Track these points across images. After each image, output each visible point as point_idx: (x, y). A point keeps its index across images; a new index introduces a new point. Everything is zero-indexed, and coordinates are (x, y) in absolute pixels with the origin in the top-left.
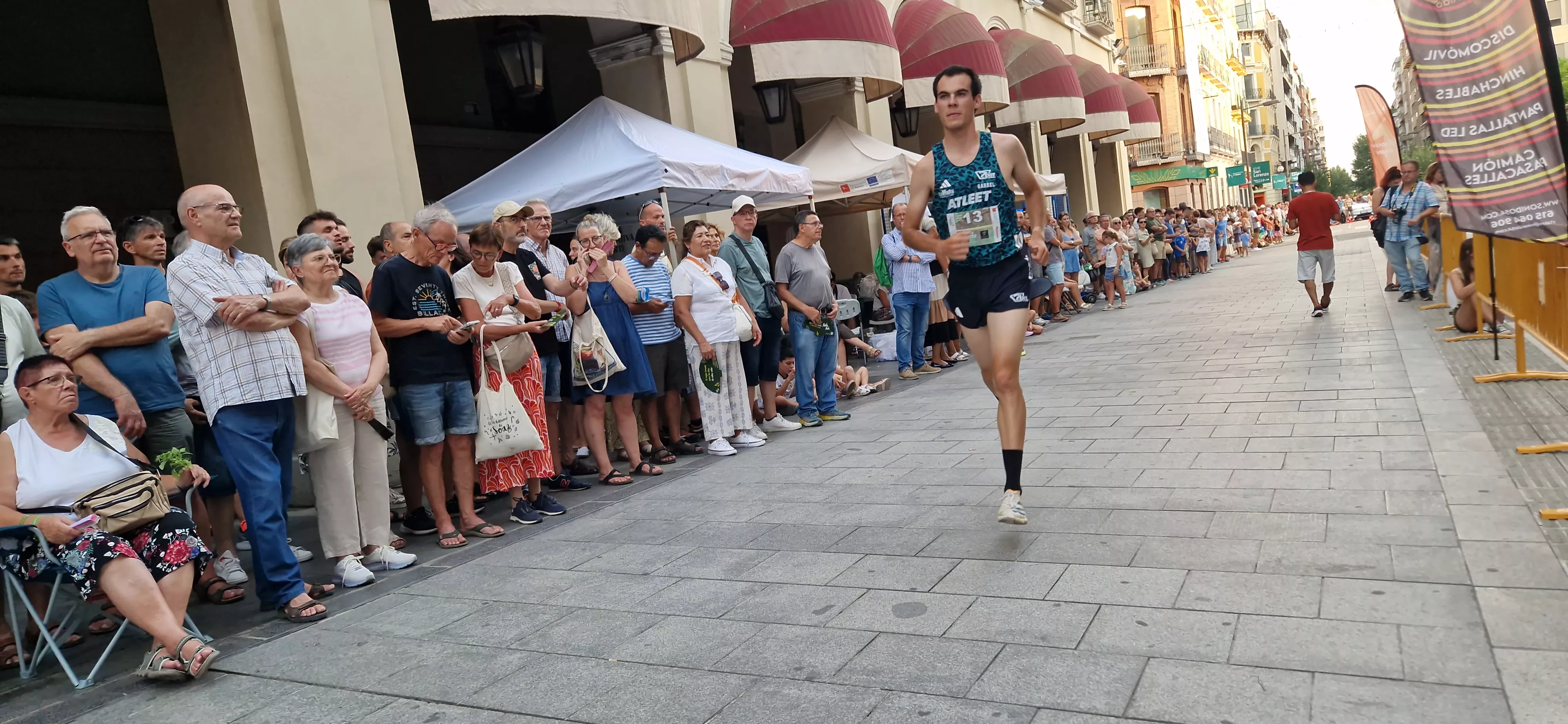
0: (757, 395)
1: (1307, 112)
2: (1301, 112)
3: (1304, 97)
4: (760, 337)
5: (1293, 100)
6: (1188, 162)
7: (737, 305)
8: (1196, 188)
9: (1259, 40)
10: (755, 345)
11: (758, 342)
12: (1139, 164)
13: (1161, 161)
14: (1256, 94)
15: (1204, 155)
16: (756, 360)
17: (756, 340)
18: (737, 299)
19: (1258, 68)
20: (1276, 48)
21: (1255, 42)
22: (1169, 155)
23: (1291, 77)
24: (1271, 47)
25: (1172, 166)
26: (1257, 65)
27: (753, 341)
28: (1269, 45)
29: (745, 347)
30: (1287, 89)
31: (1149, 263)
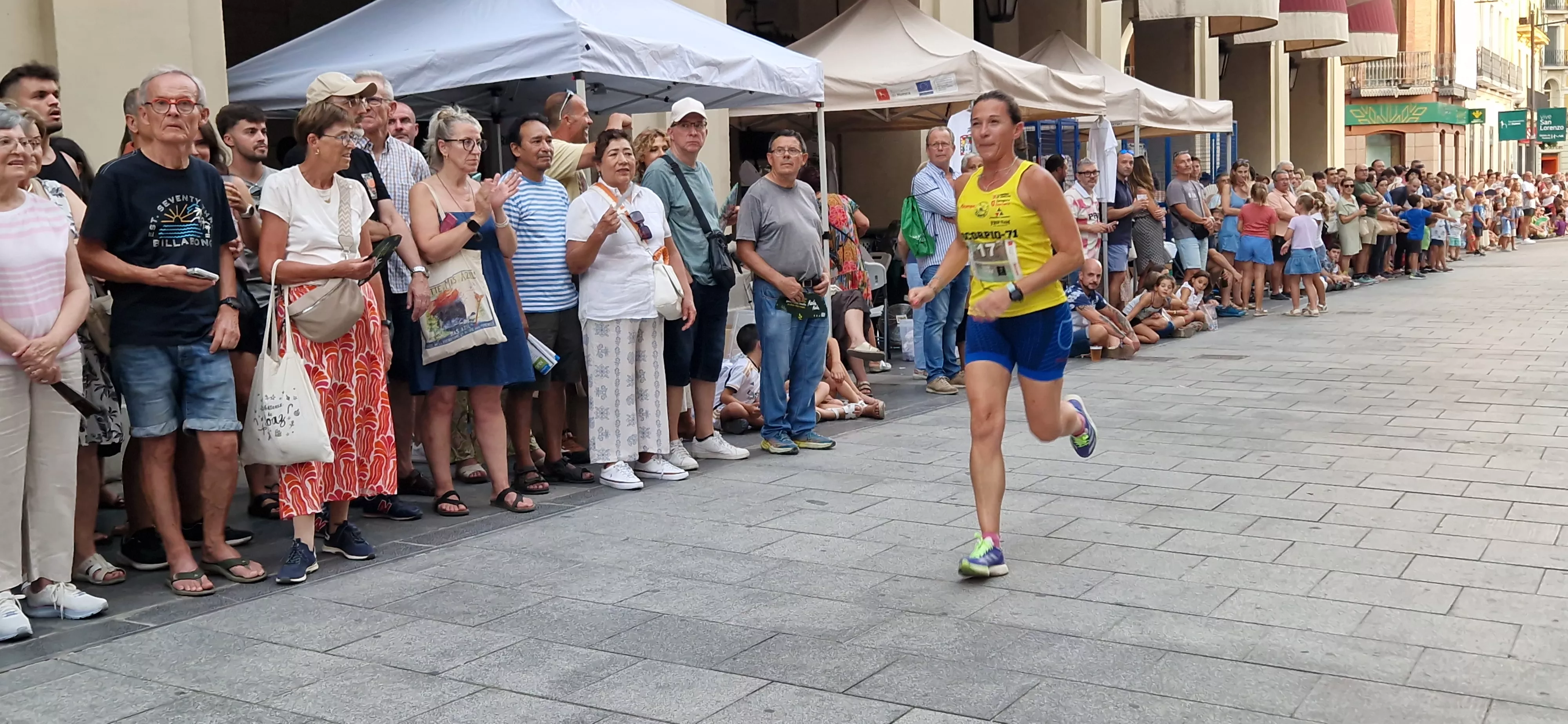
0: (687, 403)
4: (693, 317)
6: (1439, 97)
7: (661, 263)
8: (1449, 138)
10: (684, 329)
11: (688, 325)
12: (1364, 93)
13: (1397, 92)
15: (1466, 89)
16: (688, 348)
17: (687, 321)
18: (666, 253)
22: (1412, 83)
25: (1415, 100)
27: (680, 322)
29: (672, 328)
31: (1353, 247)
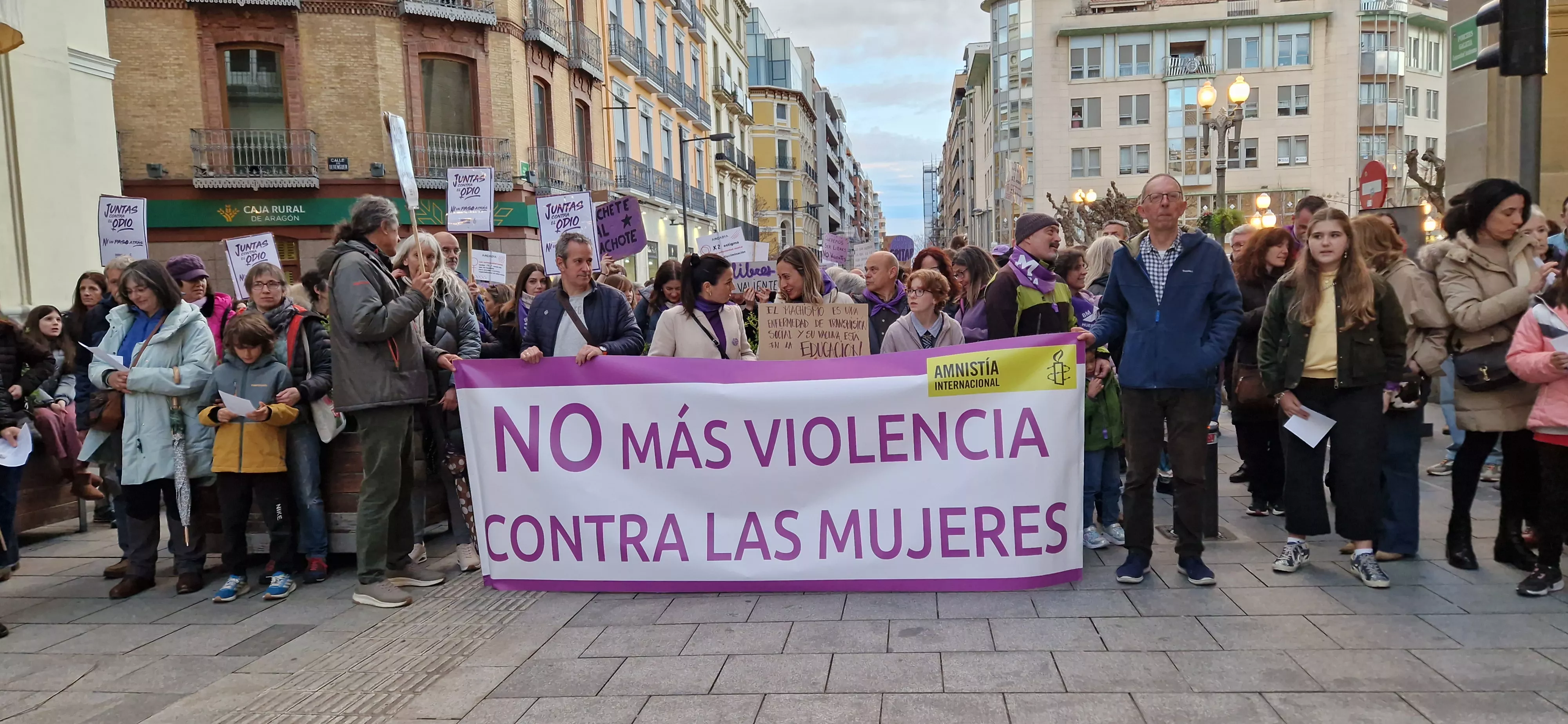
1: (862, 204)
2: (854, 200)
3: (861, 188)
5: (842, 186)
9: (797, 104)
14: (790, 163)
19: (793, 134)
20: (822, 122)
21: (792, 105)
23: (841, 162)
24: (815, 119)
26: (792, 131)
28: (812, 118)
30: (833, 171)
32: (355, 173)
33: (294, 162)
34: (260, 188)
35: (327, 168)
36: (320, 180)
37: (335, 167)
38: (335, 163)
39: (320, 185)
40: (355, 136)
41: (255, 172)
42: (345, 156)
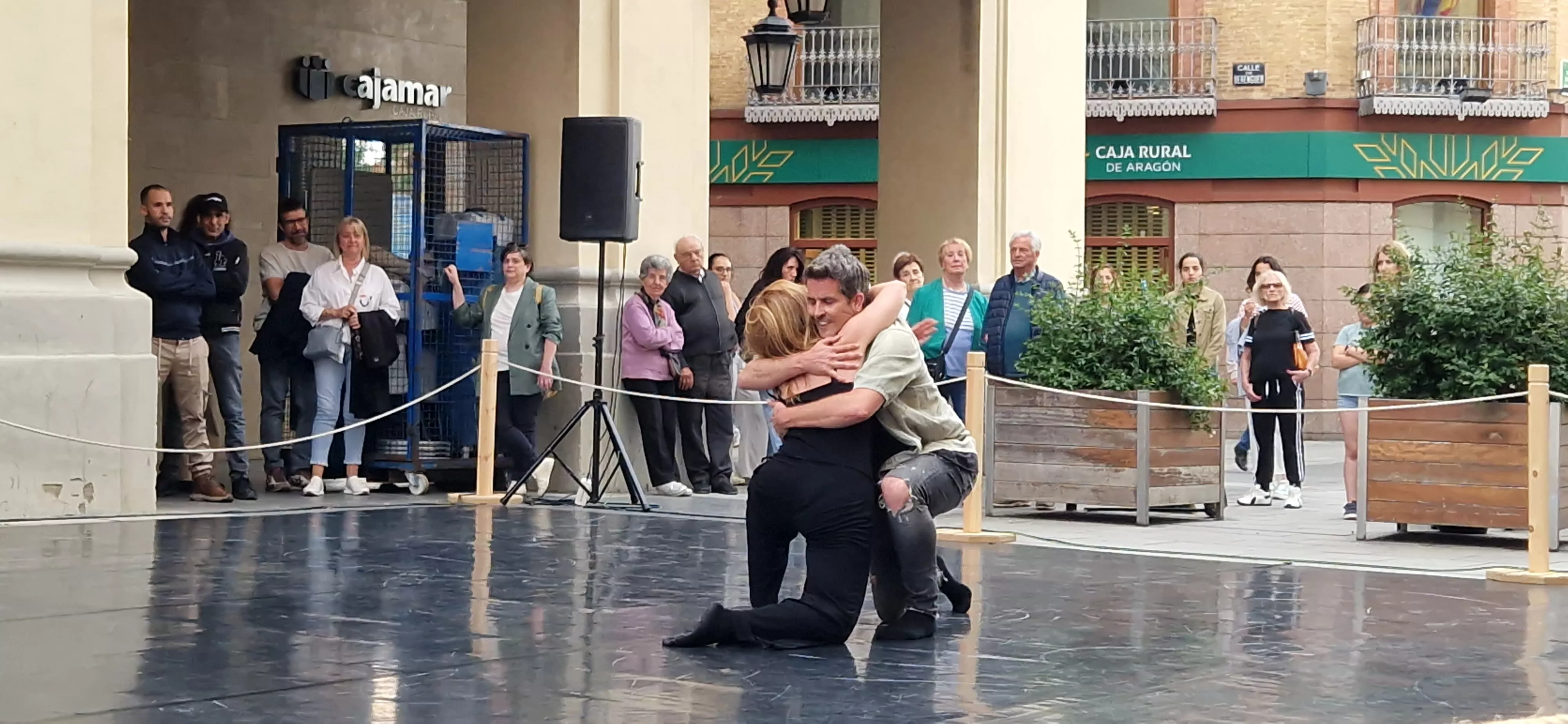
12: (1380, 105)
32: (1275, 89)
33: (1181, 72)
34: (1126, 117)
35: (1230, 82)
36: (1219, 102)
37: (1243, 79)
38: (1243, 73)
39: (1218, 111)
40: (1279, 26)
41: (1121, 90)
42: (1262, 61)
